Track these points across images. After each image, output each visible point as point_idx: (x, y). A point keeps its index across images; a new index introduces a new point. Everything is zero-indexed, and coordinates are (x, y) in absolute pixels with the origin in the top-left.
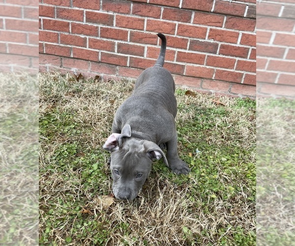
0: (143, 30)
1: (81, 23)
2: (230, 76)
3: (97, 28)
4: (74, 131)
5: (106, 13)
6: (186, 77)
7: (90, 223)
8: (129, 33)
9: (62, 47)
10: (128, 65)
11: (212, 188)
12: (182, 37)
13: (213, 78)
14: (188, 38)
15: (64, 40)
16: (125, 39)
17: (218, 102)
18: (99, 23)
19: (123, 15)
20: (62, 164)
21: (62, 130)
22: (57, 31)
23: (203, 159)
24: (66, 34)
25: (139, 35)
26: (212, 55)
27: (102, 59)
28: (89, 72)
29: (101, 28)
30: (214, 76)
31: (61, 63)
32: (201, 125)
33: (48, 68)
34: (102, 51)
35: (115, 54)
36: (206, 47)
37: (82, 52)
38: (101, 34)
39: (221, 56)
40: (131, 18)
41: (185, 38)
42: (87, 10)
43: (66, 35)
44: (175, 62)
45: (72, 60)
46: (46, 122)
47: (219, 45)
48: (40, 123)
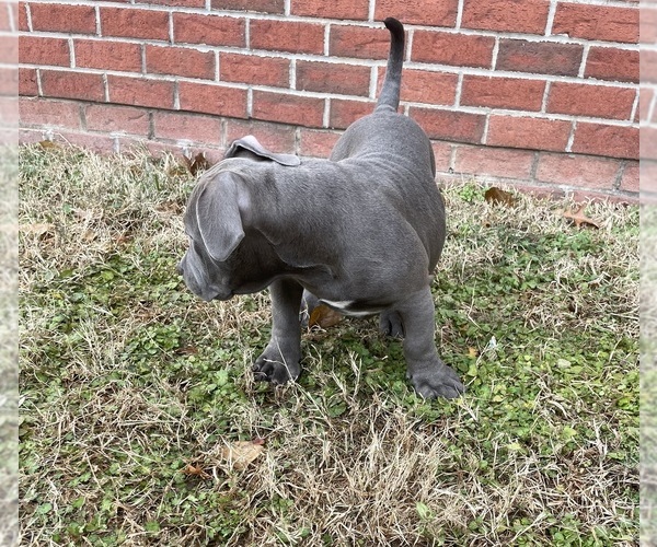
0: (365, 19)
1: (199, 12)
2: (618, 140)
3: (241, 22)
4: (177, 295)
6: (491, 150)
7: (203, 496)
8: (328, 30)
9: (152, 83)
10: (326, 123)
12: (478, 34)
13: (568, 149)
14: (493, 35)
15: (158, 63)
16: (315, 49)
17: (580, 217)
18: (246, 9)
20: (143, 370)
21: (146, 293)
22: (136, 38)
23: (505, 363)
24: (160, 45)
25: (354, 34)
26: (563, 79)
27: (255, 111)
28: (222, 148)
29: (252, 22)
30: (571, 142)
31: (151, 126)
32: (515, 278)
33: (117, 141)
34: (256, 88)
35: (291, 93)
36: (548, 58)
37: (205, 94)
38: (251, 38)
39: (591, 82)
41: (485, 34)
43: (159, 49)
44: (457, 108)
45: (178, 116)
46: (109, 276)
47: (587, 49)
48: (95, 279)
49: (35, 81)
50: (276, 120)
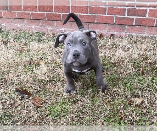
9: (90, 16)
10: (134, 24)
15: (92, 11)
27: (116, 22)
28: (106, 32)
31: (89, 27)
34: (117, 16)
35: (126, 17)
37: (103, 18)
45: (96, 24)
49: (61, 17)
50: (121, 24)
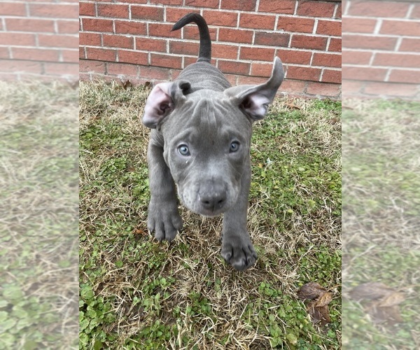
1: (126, 20)
2: (305, 73)
3: (145, 24)
4: (123, 143)
5: (155, 6)
6: (253, 78)
7: (144, 245)
9: (106, 50)
10: (183, 67)
11: (288, 202)
12: (246, 29)
13: (285, 77)
14: (252, 30)
15: (108, 42)
16: (178, 36)
17: (292, 105)
18: (147, 19)
19: (174, 7)
20: (110, 180)
21: (109, 143)
22: (99, 31)
23: (276, 170)
24: (109, 34)
26: (282, 48)
27: (152, 62)
28: (138, 78)
29: (149, 24)
30: (286, 74)
31: (106, 69)
32: (272, 131)
33: (91, 76)
34: (152, 52)
35: (167, 54)
36: (275, 39)
37: (129, 55)
38: (149, 32)
39: (293, 49)
40: (184, 10)
41: (249, 30)
42: (133, 4)
43: (109, 36)
44: (238, 60)
45: (118, 64)
46: (90, 135)
47: (291, 36)
48: (84, 137)
50: (161, 66)
